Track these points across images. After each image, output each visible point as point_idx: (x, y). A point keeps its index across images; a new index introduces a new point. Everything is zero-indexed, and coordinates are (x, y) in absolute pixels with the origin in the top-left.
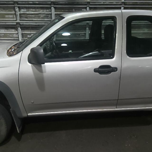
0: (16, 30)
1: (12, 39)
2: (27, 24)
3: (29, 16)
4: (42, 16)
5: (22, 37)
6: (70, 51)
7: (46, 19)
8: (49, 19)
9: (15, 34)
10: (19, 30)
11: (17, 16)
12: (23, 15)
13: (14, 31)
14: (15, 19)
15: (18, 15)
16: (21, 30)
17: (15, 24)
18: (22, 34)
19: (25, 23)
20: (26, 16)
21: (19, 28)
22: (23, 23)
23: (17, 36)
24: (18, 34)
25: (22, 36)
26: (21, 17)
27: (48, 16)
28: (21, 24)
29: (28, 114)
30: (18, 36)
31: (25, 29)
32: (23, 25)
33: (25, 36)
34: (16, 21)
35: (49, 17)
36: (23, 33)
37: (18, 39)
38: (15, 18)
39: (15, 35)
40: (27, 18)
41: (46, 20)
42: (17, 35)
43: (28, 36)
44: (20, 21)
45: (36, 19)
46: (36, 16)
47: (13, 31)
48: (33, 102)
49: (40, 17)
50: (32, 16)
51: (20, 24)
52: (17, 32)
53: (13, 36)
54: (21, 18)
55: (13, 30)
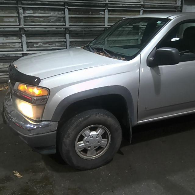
0: (19, 38)
1: (14, 49)
2: (33, 29)
3: (36, 20)
4: (53, 20)
5: (27, 47)
7: (58, 24)
8: (61, 23)
9: (18, 43)
10: (24, 38)
11: (21, 20)
12: (28, 19)
14: (18, 24)
15: (22, 18)
16: (26, 37)
17: (18, 29)
18: (27, 43)
19: (30, 29)
20: (31, 20)
21: (24, 35)
22: (28, 29)
23: (21, 46)
24: (22, 42)
25: (27, 45)
26: (26, 21)
27: (60, 20)
28: (26, 29)
31: (30, 36)
32: (28, 31)
33: (31, 45)
34: (20, 25)
35: (61, 21)
36: (28, 41)
37: (22, 50)
38: (18, 22)
39: (17, 45)
40: (34, 22)
41: (58, 25)
42: (20, 44)
43: (35, 45)
44: (25, 26)
45: (45, 24)
46: (46, 19)
47: (15, 40)
49: (50, 20)
50: (41, 19)
51: (24, 30)
52: (20, 41)
53: (15, 46)
54: (25, 22)
55: (15, 38)
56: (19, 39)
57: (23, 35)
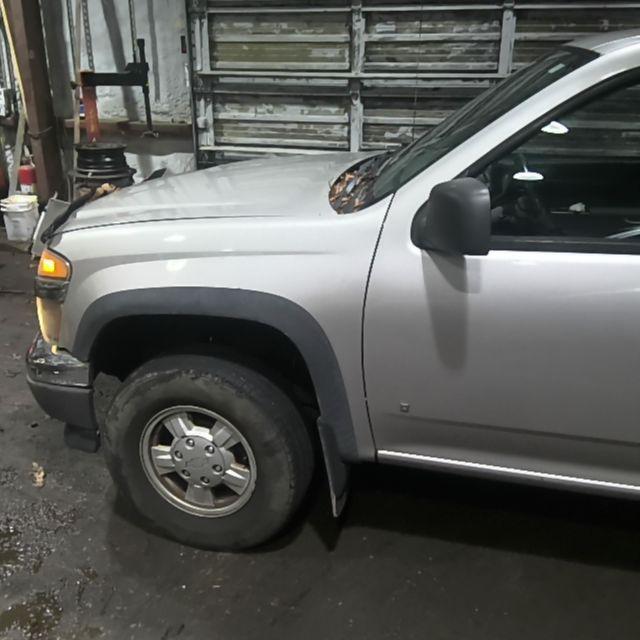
0: (343, 109)
1: (326, 143)
2: (390, 83)
3: (405, 52)
4: (457, 50)
5: (364, 140)
6: (578, 207)
7: (471, 65)
8: (484, 61)
9: (339, 126)
10: (356, 110)
11: (356, 53)
12: (379, 49)
13: (337, 114)
14: (346, 65)
15: (359, 46)
16: (364, 108)
17: (344, 83)
18: (366, 125)
19: (381, 82)
20: (388, 52)
21: (357, 103)
22: (374, 82)
23: (346, 135)
24: (348, 124)
25: (364, 133)
26: (371, 57)
27: (483, 52)
28: (367, 83)
29: (380, 452)
30: (349, 132)
31: (380, 103)
32: (373, 88)
33: (376, 134)
34: (349, 71)
35: (486, 55)
36: (370, 122)
37: (347, 147)
38: (347, 60)
39: (336, 131)
40: (394, 60)
41: (470, 68)
42: (346, 128)
43: (388, 135)
44: (366, 71)
45: (429, 65)
46: (433, 49)
47: (331, 114)
48: (408, 407)
49: (449, 53)
50: (416, 50)
51: (362, 84)
52: (344, 118)
53: (330, 133)
54: (368, 60)
55: (333, 109)
56: (345, 112)
57: (355, 102)
